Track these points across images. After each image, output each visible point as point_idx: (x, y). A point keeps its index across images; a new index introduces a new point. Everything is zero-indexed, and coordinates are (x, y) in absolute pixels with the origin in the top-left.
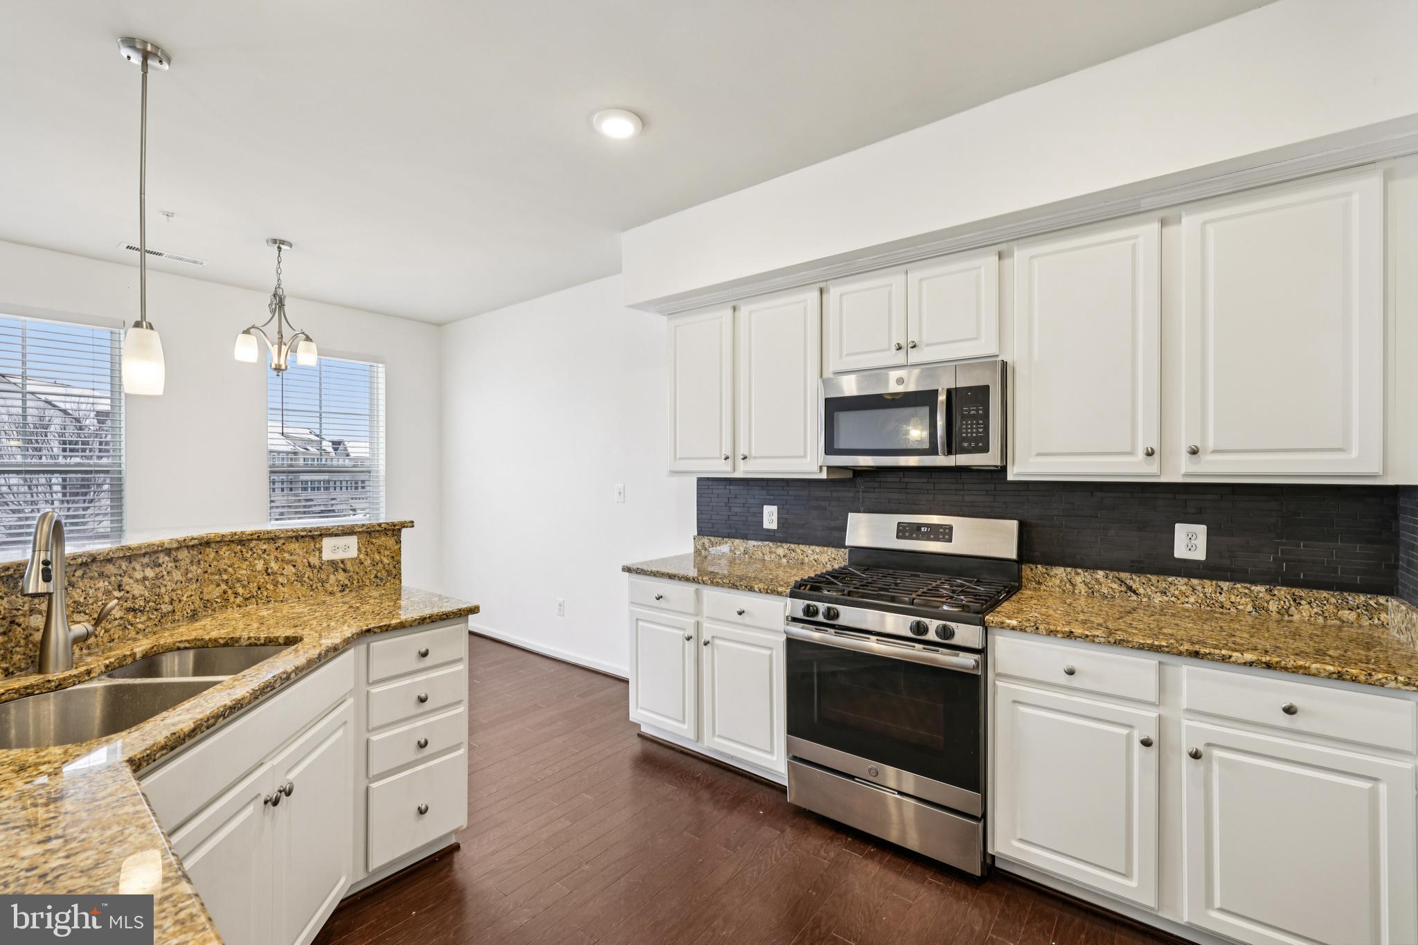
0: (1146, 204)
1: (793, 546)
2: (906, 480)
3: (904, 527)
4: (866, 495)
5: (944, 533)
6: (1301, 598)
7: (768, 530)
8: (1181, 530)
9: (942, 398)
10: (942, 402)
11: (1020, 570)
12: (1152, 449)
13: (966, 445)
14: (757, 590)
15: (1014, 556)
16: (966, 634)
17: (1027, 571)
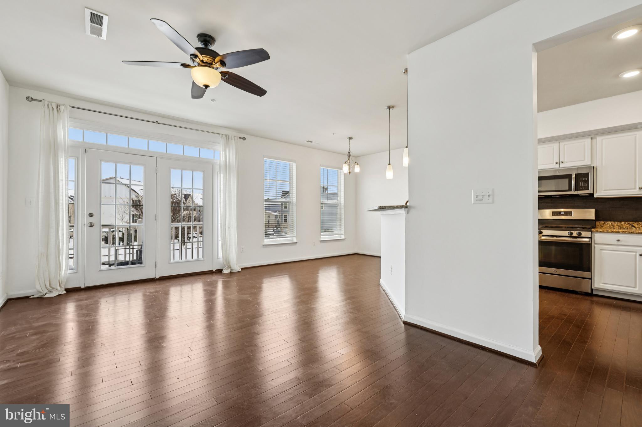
9: (574, 176)
10: (574, 177)
11: (596, 223)
13: (581, 188)
15: (594, 218)
17: (598, 223)
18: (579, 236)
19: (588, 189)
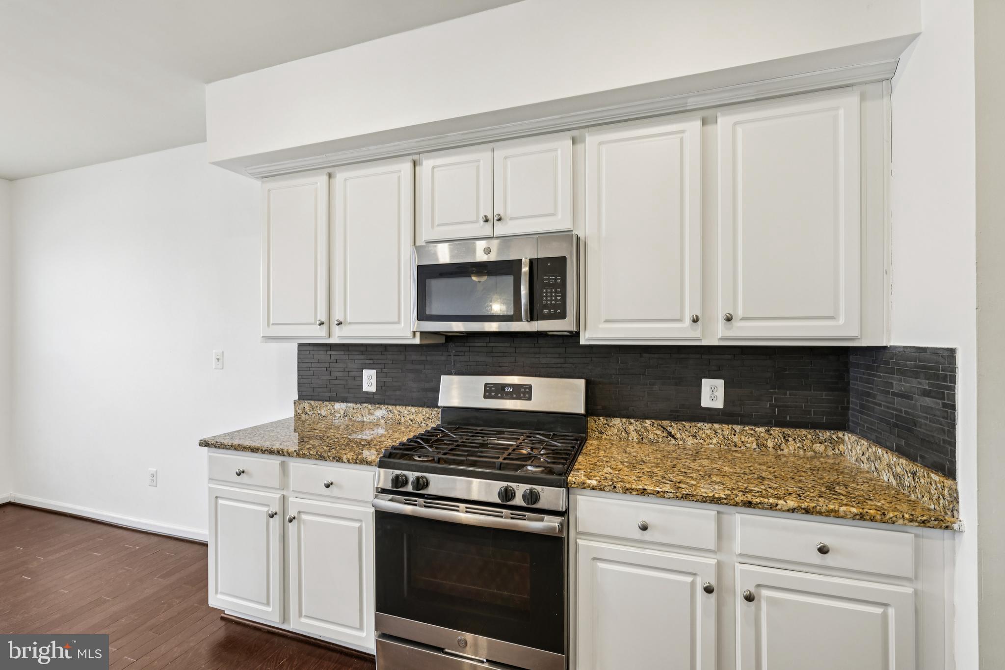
0: (692, 102)
1: (390, 407)
2: (492, 344)
3: (491, 388)
4: (457, 358)
5: (524, 392)
6: (789, 436)
7: (367, 393)
8: (707, 384)
12: (696, 316)
13: (546, 311)
14: (346, 461)
16: (550, 496)
18: (532, 506)
19: (563, 316)
